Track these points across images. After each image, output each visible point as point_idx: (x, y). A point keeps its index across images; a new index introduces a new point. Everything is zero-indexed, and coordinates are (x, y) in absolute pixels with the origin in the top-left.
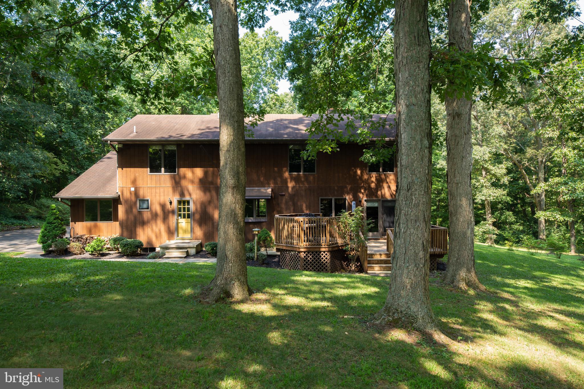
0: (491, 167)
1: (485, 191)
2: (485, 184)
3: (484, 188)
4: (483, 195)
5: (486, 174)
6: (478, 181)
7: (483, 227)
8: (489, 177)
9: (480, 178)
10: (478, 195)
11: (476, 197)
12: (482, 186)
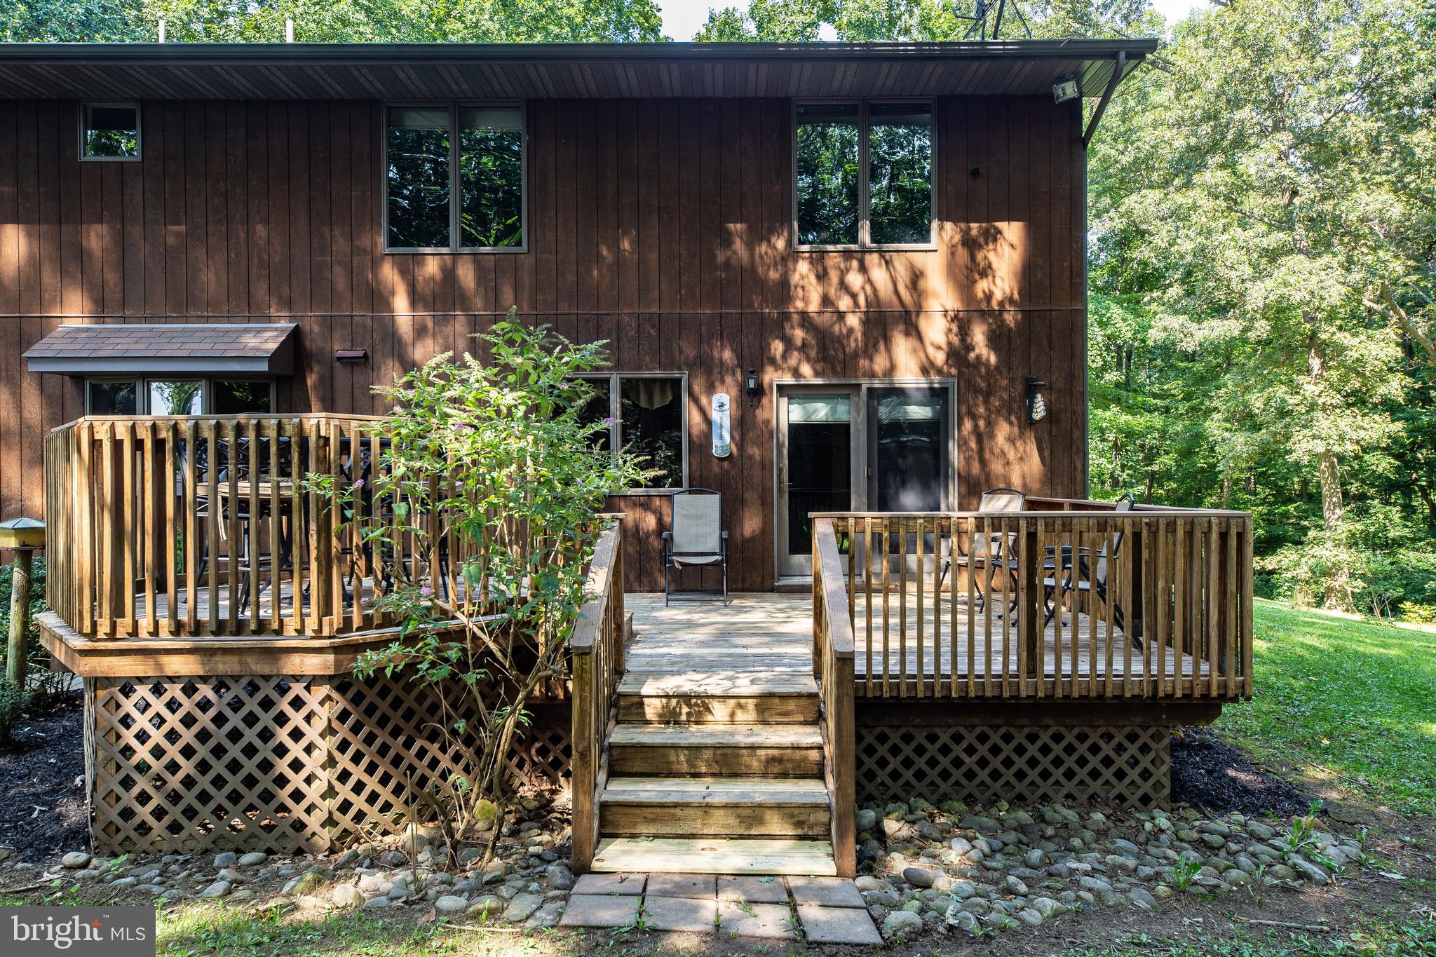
0: (1344, 338)
1: (1323, 423)
2: (1320, 401)
3: (1318, 414)
4: (1314, 437)
5: (1324, 366)
6: (1295, 389)
7: (1317, 551)
8: (1334, 375)
9: (1301, 379)
10: (1297, 436)
11: (1289, 446)
12: (1312, 407)
